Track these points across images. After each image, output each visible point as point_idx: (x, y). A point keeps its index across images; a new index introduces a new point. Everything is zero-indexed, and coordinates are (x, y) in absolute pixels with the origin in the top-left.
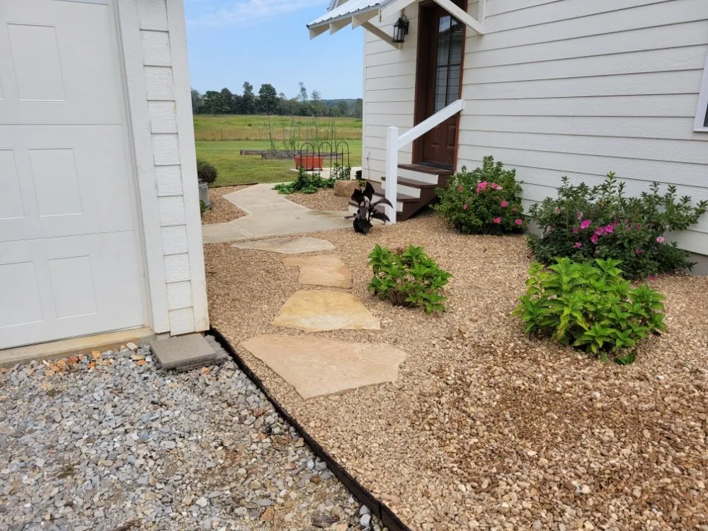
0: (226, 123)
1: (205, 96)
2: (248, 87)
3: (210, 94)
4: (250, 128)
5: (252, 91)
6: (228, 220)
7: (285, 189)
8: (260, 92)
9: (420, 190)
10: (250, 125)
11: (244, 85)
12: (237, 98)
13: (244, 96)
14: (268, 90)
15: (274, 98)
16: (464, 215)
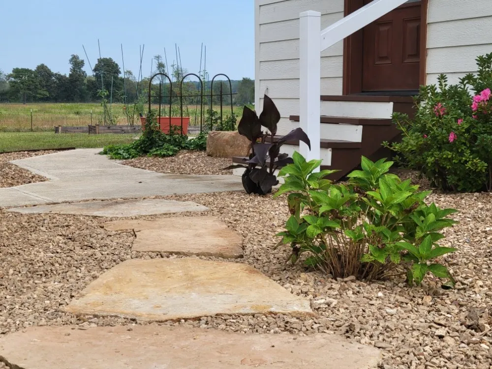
0: (40, 111)
1: (10, 76)
2: (77, 63)
3: (18, 72)
4: (78, 116)
5: (83, 69)
6: (12, 185)
7: (121, 152)
8: (95, 70)
9: (361, 127)
10: (77, 113)
11: (71, 61)
12: (60, 78)
13: (70, 75)
14: (107, 67)
15: (116, 78)
16: (449, 154)
